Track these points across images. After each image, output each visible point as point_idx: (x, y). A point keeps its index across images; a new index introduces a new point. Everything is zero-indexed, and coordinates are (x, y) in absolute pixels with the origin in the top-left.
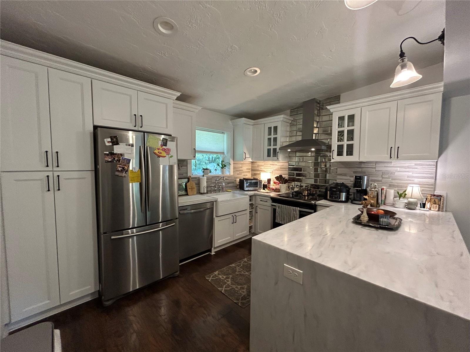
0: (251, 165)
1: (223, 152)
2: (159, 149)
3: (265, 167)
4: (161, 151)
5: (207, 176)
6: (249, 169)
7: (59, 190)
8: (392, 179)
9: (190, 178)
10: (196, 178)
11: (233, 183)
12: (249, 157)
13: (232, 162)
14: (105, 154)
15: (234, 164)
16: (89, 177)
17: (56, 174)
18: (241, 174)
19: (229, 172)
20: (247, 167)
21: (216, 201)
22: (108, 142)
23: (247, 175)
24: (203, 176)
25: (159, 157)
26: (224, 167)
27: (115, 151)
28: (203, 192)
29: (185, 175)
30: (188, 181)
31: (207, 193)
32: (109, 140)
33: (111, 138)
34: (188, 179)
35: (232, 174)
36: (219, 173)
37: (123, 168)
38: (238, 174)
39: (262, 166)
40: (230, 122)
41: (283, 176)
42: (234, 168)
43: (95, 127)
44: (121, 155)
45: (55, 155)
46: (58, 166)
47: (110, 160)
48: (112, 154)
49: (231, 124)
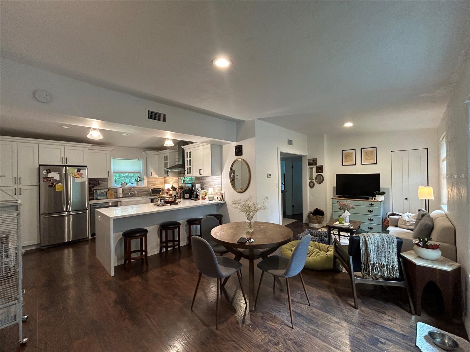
0: (164, 179)
1: (140, 171)
2: (75, 174)
3: (170, 181)
4: (77, 175)
5: (123, 187)
6: (162, 182)
7: (20, 194)
8: (211, 186)
9: (110, 189)
10: (115, 189)
11: (148, 191)
12: (156, 174)
13: (145, 178)
14: (43, 178)
15: (147, 179)
16: (36, 189)
17: (19, 187)
18: (155, 186)
19: (144, 184)
20: (161, 181)
21: (121, 201)
22: (45, 172)
23: (160, 186)
24: (121, 187)
25: (75, 178)
26: (139, 181)
27: (48, 176)
28: (118, 197)
29: (106, 187)
30: (109, 190)
31: (122, 198)
32: (46, 171)
33: (47, 170)
34: (109, 189)
35: (146, 185)
36: (135, 185)
37: (53, 184)
38: (151, 186)
39: (168, 180)
40: (144, 153)
41: (174, 186)
42: (148, 182)
43: (40, 165)
44: (52, 178)
45: (19, 180)
46: (20, 184)
47: (46, 180)
48: (47, 178)
49: (145, 154)
